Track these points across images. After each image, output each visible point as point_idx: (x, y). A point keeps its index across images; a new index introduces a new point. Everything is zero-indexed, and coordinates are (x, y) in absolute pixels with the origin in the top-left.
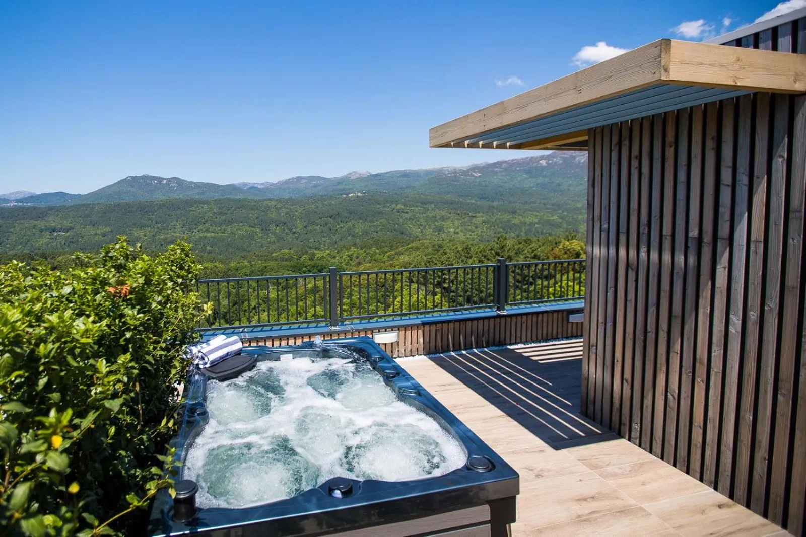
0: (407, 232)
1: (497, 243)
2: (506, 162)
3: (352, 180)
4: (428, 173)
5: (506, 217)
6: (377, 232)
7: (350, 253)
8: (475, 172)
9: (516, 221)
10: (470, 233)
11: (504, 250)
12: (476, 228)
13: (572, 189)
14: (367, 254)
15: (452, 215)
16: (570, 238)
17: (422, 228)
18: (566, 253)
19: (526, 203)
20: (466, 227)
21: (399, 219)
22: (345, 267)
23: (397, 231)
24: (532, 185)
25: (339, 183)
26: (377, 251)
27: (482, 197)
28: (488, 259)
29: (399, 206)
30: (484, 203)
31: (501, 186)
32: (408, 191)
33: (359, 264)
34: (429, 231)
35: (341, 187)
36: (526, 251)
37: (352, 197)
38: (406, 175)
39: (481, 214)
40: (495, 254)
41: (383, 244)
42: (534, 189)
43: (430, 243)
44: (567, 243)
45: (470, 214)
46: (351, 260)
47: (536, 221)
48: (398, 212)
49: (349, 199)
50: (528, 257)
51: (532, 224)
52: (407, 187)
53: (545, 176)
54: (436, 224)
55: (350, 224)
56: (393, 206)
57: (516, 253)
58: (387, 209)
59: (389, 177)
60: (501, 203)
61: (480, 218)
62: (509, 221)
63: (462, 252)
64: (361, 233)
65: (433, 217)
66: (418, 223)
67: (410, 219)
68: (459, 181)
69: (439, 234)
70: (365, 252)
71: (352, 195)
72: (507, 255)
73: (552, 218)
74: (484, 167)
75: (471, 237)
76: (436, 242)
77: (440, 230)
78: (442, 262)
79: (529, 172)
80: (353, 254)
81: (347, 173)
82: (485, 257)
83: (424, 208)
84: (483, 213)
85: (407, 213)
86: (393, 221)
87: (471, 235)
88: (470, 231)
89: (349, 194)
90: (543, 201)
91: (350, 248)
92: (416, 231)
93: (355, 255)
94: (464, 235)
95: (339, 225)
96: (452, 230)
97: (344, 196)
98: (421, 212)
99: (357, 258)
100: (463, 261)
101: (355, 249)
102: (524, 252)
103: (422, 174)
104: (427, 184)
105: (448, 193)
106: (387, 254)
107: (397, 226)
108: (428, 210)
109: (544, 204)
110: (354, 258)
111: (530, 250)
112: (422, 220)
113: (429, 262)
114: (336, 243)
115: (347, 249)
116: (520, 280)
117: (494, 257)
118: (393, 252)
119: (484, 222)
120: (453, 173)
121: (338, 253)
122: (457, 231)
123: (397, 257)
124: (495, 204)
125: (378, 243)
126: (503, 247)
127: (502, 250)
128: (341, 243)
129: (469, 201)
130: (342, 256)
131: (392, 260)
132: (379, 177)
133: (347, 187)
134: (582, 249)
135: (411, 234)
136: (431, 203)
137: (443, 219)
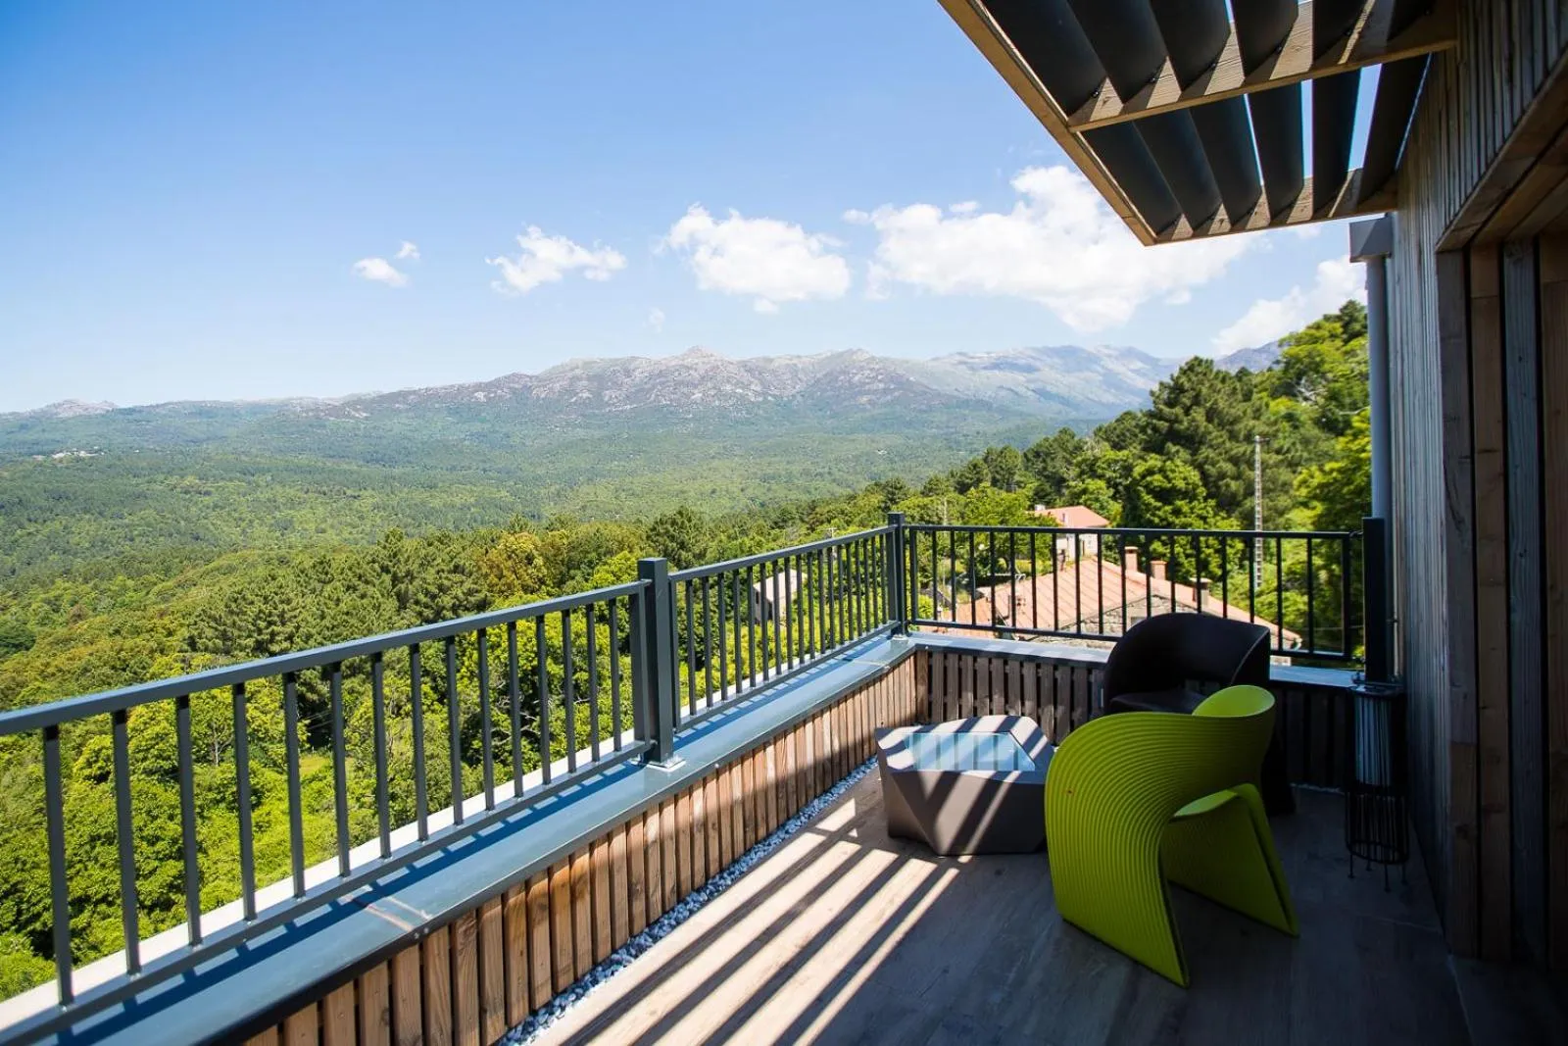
0: (209, 536)
1: (385, 547)
2: (414, 392)
3: (63, 421)
4: (256, 409)
5: (419, 496)
6: (132, 540)
7: (52, 594)
8: (357, 410)
9: (436, 503)
10: (350, 529)
11: (399, 561)
12: (361, 518)
13: (528, 442)
14: (102, 593)
15: (310, 494)
16: (517, 529)
17: (243, 525)
18: (510, 557)
19: (453, 468)
20: (343, 519)
21: (188, 508)
22: (37, 629)
23: (184, 534)
24: (463, 436)
25: (23, 427)
26: (130, 583)
27: (371, 459)
28: (367, 582)
29: (190, 480)
30: (376, 471)
31: (406, 438)
32: (210, 447)
33: (79, 617)
34: (259, 530)
35: (30, 436)
36: (439, 560)
37: (61, 461)
38: (203, 412)
39: (370, 492)
40: (379, 570)
41: (144, 566)
42: (467, 443)
43: (260, 556)
44: (512, 539)
45: (349, 492)
46: (56, 611)
47: (472, 500)
48: (186, 493)
49: (55, 466)
50: (443, 571)
51: (465, 508)
52: (208, 439)
53: (483, 421)
54: (277, 514)
55: (56, 526)
56: (174, 480)
57: (422, 565)
58: (158, 487)
59: (165, 415)
60: (408, 469)
61: (369, 499)
62: (423, 503)
63: (311, 572)
64: (87, 545)
65: (269, 500)
66: (236, 515)
67: (216, 506)
68: (324, 426)
69: (282, 535)
70: (95, 587)
71: (61, 455)
72: (404, 570)
73: (498, 496)
74: (373, 401)
75: (351, 537)
76: (272, 554)
77: (286, 526)
78: (265, 598)
79: (454, 411)
80: (61, 596)
81: (51, 403)
82: (360, 578)
83: (249, 483)
84: (373, 489)
85: (207, 493)
86: (172, 512)
87: (351, 533)
88: (350, 524)
89: (53, 452)
90: (481, 466)
91: (53, 583)
92: (232, 533)
93: (67, 597)
94: (337, 535)
95: (21, 527)
96: (313, 526)
97: (40, 458)
98: (241, 490)
99: (74, 603)
100: (313, 591)
101: (67, 585)
102: (436, 562)
103: (242, 412)
104: (253, 432)
105: (302, 450)
106: (156, 589)
107: (183, 523)
108: (258, 486)
109: (485, 470)
110: (65, 604)
111: (447, 558)
112: (243, 509)
113: (235, 601)
114: (13, 572)
115: (43, 585)
116: (431, 616)
117: (379, 575)
118: (170, 584)
119: (376, 507)
120: (312, 410)
121: (15, 596)
122: (323, 526)
123: (180, 592)
124: (397, 471)
125: (127, 565)
126: (395, 555)
127: (394, 561)
128: (31, 572)
129: (346, 467)
130: (30, 605)
131: (165, 601)
132: (136, 416)
133: (47, 435)
134: (536, 548)
135: (216, 540)
136: (263, 471)
137: (292, 503)
